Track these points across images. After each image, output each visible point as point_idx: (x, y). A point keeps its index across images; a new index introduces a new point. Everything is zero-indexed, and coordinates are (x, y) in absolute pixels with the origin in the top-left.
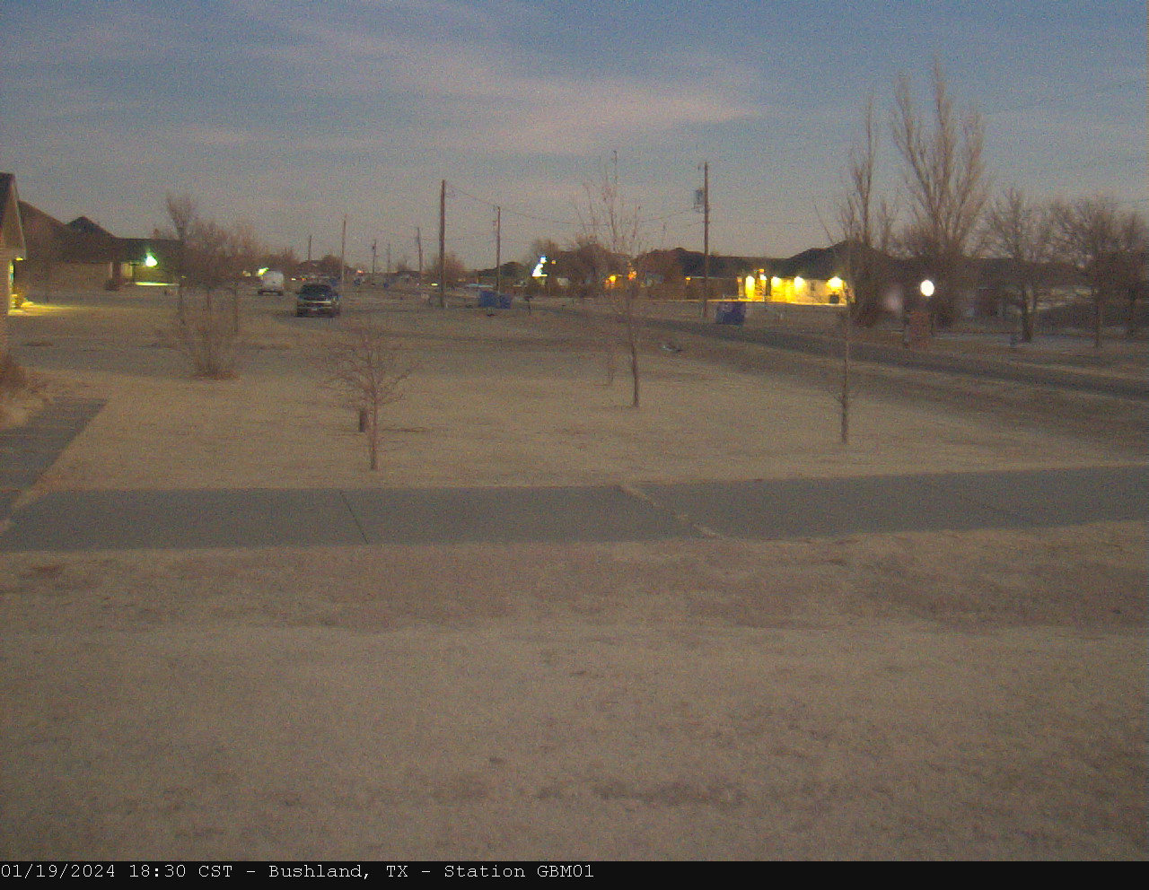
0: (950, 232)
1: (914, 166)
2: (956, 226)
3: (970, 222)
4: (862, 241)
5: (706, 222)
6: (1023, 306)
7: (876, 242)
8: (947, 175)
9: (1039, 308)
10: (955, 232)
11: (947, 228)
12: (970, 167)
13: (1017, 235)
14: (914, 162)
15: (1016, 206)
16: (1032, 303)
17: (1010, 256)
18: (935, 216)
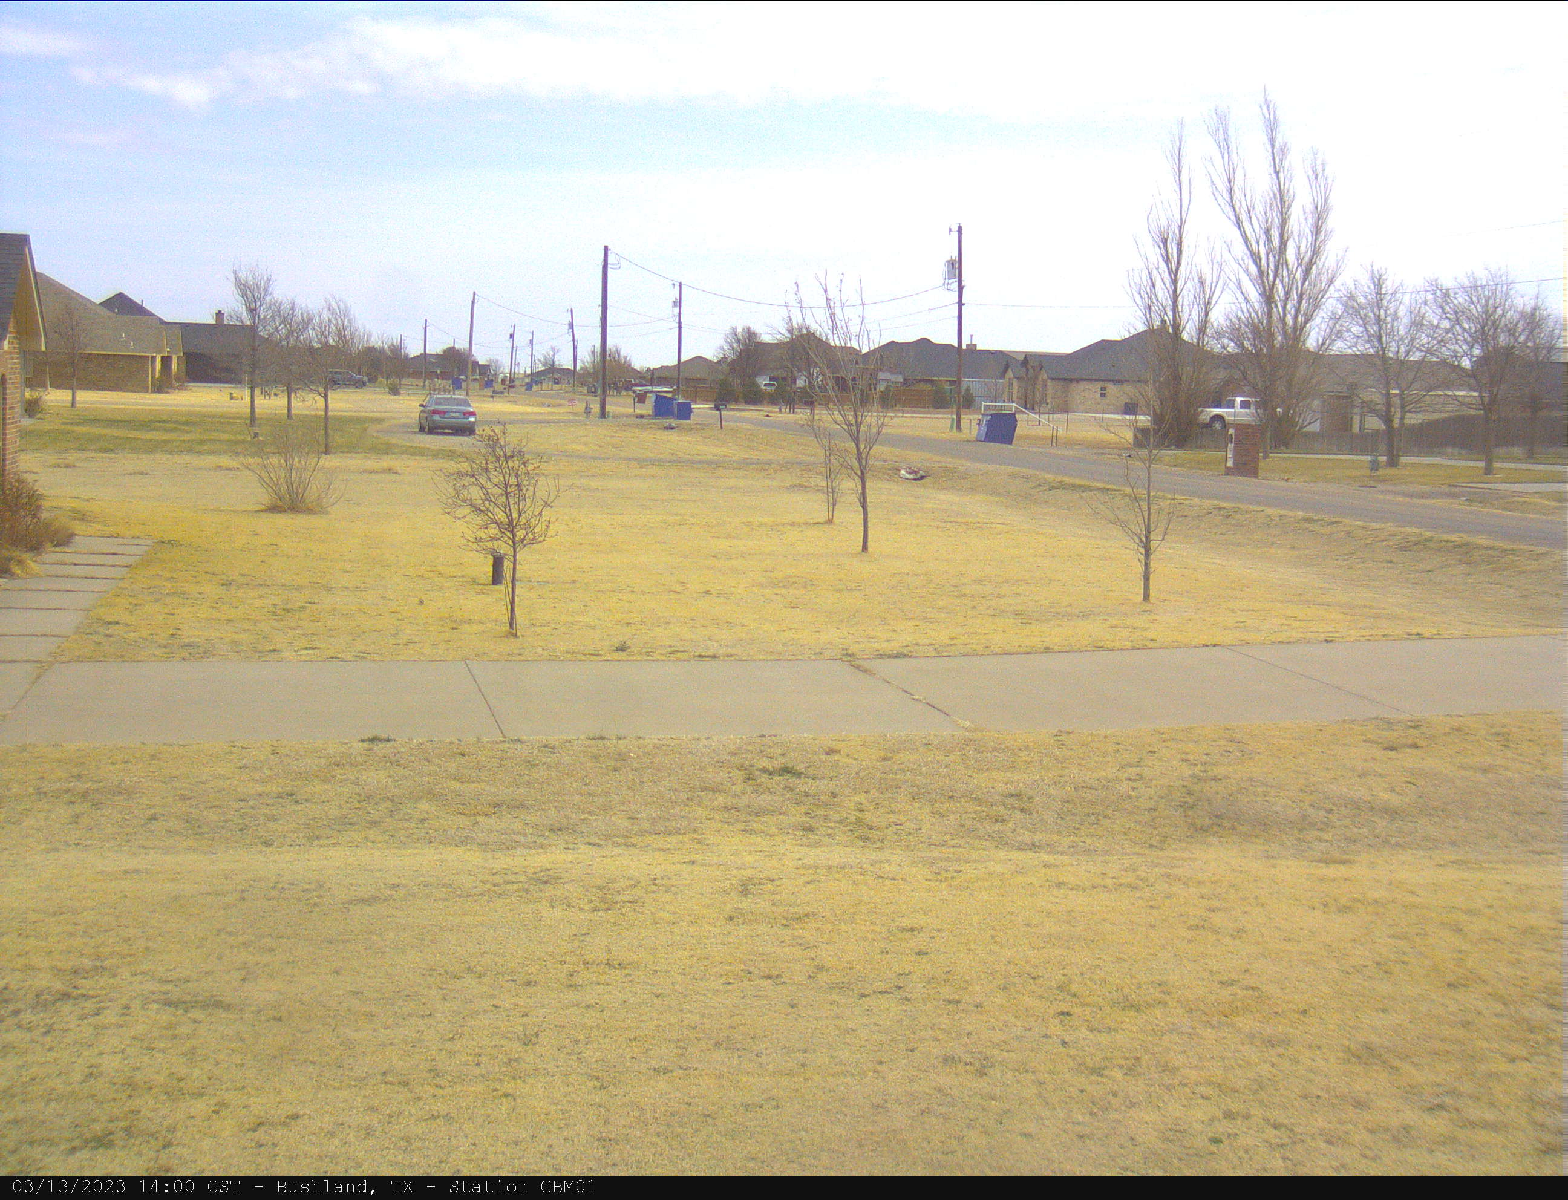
0: (1289, 319)
1: (1239, 229)
2: (1298, 310)
3: (1316, 305)
4: (1171, 331)
5: (960, 304)
6: (1388, 420)
7: (1189, 333)
8: (1283, 244)
9: (1407, 422)
10: (1296, 317)
11: (1285, 315)
12: (1317, 230)
13: (1378, 320)
14: (1239, 223)
15: (1378, 283)
16: (1398, 415)
17: (1371, 351)
18: (1268, 297)
